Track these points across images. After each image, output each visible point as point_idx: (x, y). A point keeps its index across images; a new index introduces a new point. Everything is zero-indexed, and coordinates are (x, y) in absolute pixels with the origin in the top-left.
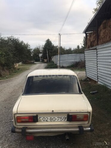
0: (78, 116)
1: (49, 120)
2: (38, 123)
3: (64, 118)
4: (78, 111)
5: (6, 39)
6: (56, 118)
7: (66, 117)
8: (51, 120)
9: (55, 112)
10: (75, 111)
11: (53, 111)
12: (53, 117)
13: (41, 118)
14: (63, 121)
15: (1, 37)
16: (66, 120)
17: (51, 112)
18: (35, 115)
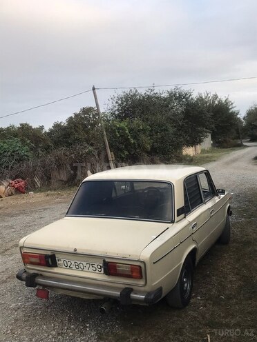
0: (119, 267)
1: (74, 267)
2: (56, 270)
3: (99, 267)
4: (120, 256)
5: (165, 95)
6: (85, 264)
7: (101, 265)
8: (78, 267)
9: (78, 251)
10: (115, 256)
11: (75, 250)
12: (79, 263)
13: (61, 260)
14: (97, 272)
15: (155, 92)
16: (102, 272)
17: (72, 251)
18: (49, 253)
